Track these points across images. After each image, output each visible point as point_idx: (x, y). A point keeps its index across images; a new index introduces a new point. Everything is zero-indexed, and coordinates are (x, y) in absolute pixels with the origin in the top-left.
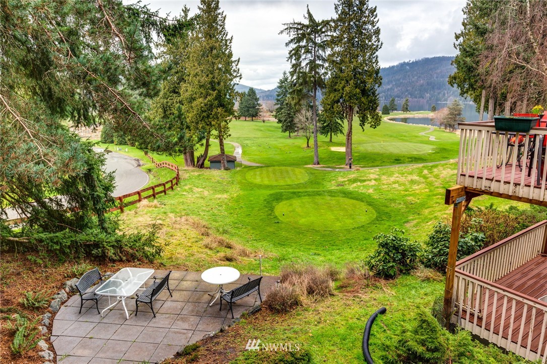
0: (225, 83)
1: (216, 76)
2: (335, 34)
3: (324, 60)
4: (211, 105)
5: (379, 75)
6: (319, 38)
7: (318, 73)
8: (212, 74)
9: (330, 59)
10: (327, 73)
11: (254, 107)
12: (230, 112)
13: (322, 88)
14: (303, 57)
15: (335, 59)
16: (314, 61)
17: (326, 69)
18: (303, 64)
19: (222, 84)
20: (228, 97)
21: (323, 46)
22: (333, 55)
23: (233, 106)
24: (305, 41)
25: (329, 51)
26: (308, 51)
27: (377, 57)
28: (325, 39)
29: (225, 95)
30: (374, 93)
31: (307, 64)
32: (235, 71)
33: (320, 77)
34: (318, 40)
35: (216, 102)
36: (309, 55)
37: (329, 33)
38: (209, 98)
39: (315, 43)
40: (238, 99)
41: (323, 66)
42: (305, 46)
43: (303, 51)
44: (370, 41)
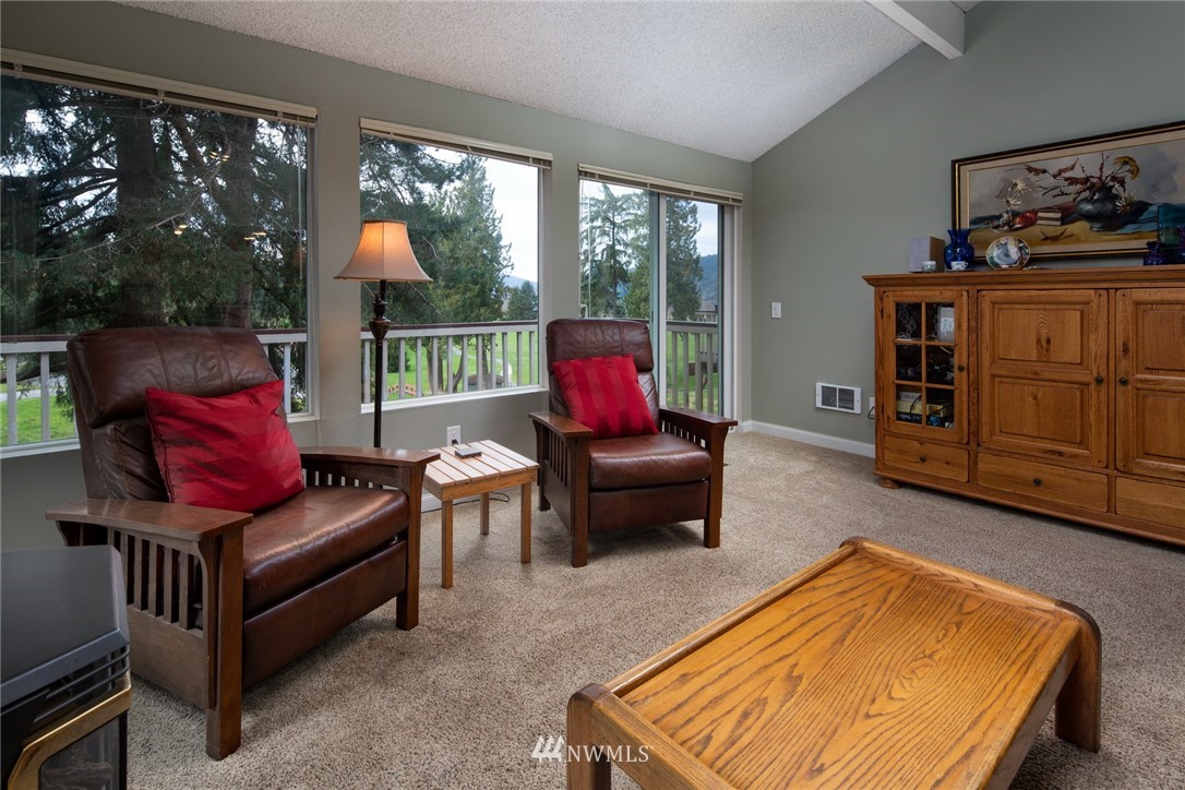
0: (492, 274)
1: (479, 265)
2: (639, 212)
3: (626, 245)
4: (471, 305)
5: (699, 265)
6: (619, 217)
7: (619, 263)
8: (473, 262)
9: (633, 244)
10: (630, 263)
11: (531, 309)
12: (497, 313)
13: (625, 281)
14: (598, 241)
15: (640, 243)
16: (613, 246)
17: (629, 256)
18: (599, 250)
19: (487, 275)
20: (494, 293)
21: (624, 227)
22: (638, 239)
23: (500, 306)
24: (600, 220)
25: (631, 234)
26: (604, 233)
27: (695, 242)
28: (626, 218)
29: (491, 290)
30: (693, 289)
31: (603, 250)
32: (505, 259)
33: (621, 266)
34: (618, 220)
35: (479, 300)
36: (606, 238)
37: (631, 211)
38: (468, 295)
39: (613, 223)
40: (508, 297)
41: (625, 252)
42: (600, 227)
43: (597, 233)
44: (685, 221)
